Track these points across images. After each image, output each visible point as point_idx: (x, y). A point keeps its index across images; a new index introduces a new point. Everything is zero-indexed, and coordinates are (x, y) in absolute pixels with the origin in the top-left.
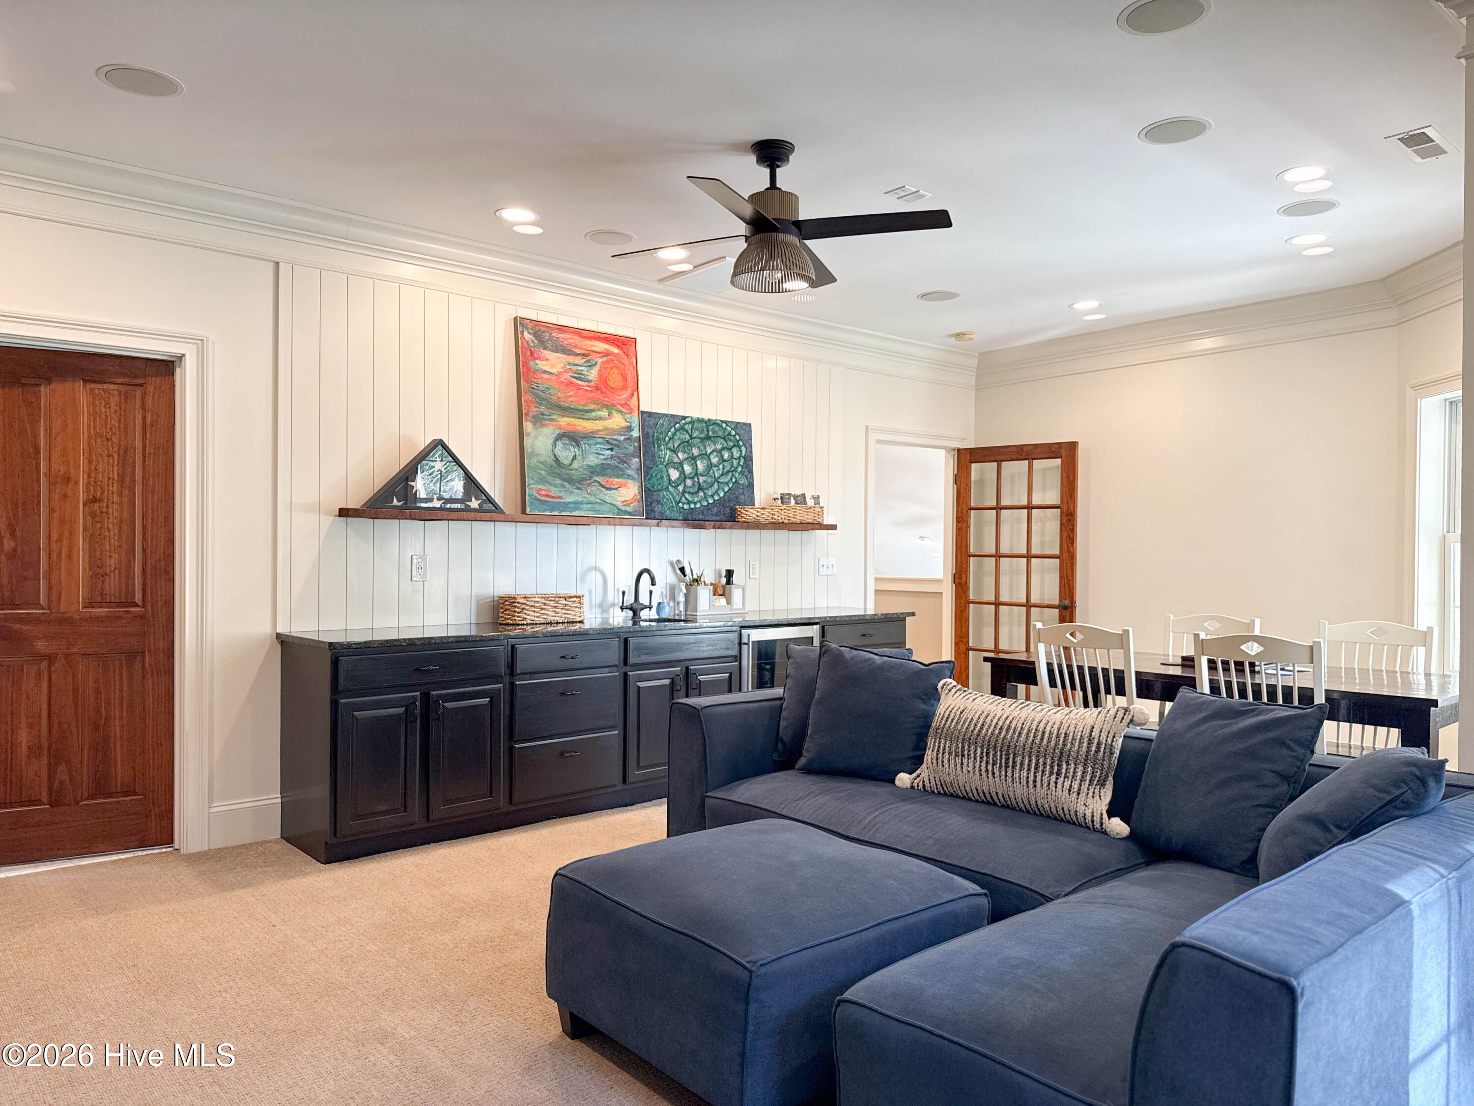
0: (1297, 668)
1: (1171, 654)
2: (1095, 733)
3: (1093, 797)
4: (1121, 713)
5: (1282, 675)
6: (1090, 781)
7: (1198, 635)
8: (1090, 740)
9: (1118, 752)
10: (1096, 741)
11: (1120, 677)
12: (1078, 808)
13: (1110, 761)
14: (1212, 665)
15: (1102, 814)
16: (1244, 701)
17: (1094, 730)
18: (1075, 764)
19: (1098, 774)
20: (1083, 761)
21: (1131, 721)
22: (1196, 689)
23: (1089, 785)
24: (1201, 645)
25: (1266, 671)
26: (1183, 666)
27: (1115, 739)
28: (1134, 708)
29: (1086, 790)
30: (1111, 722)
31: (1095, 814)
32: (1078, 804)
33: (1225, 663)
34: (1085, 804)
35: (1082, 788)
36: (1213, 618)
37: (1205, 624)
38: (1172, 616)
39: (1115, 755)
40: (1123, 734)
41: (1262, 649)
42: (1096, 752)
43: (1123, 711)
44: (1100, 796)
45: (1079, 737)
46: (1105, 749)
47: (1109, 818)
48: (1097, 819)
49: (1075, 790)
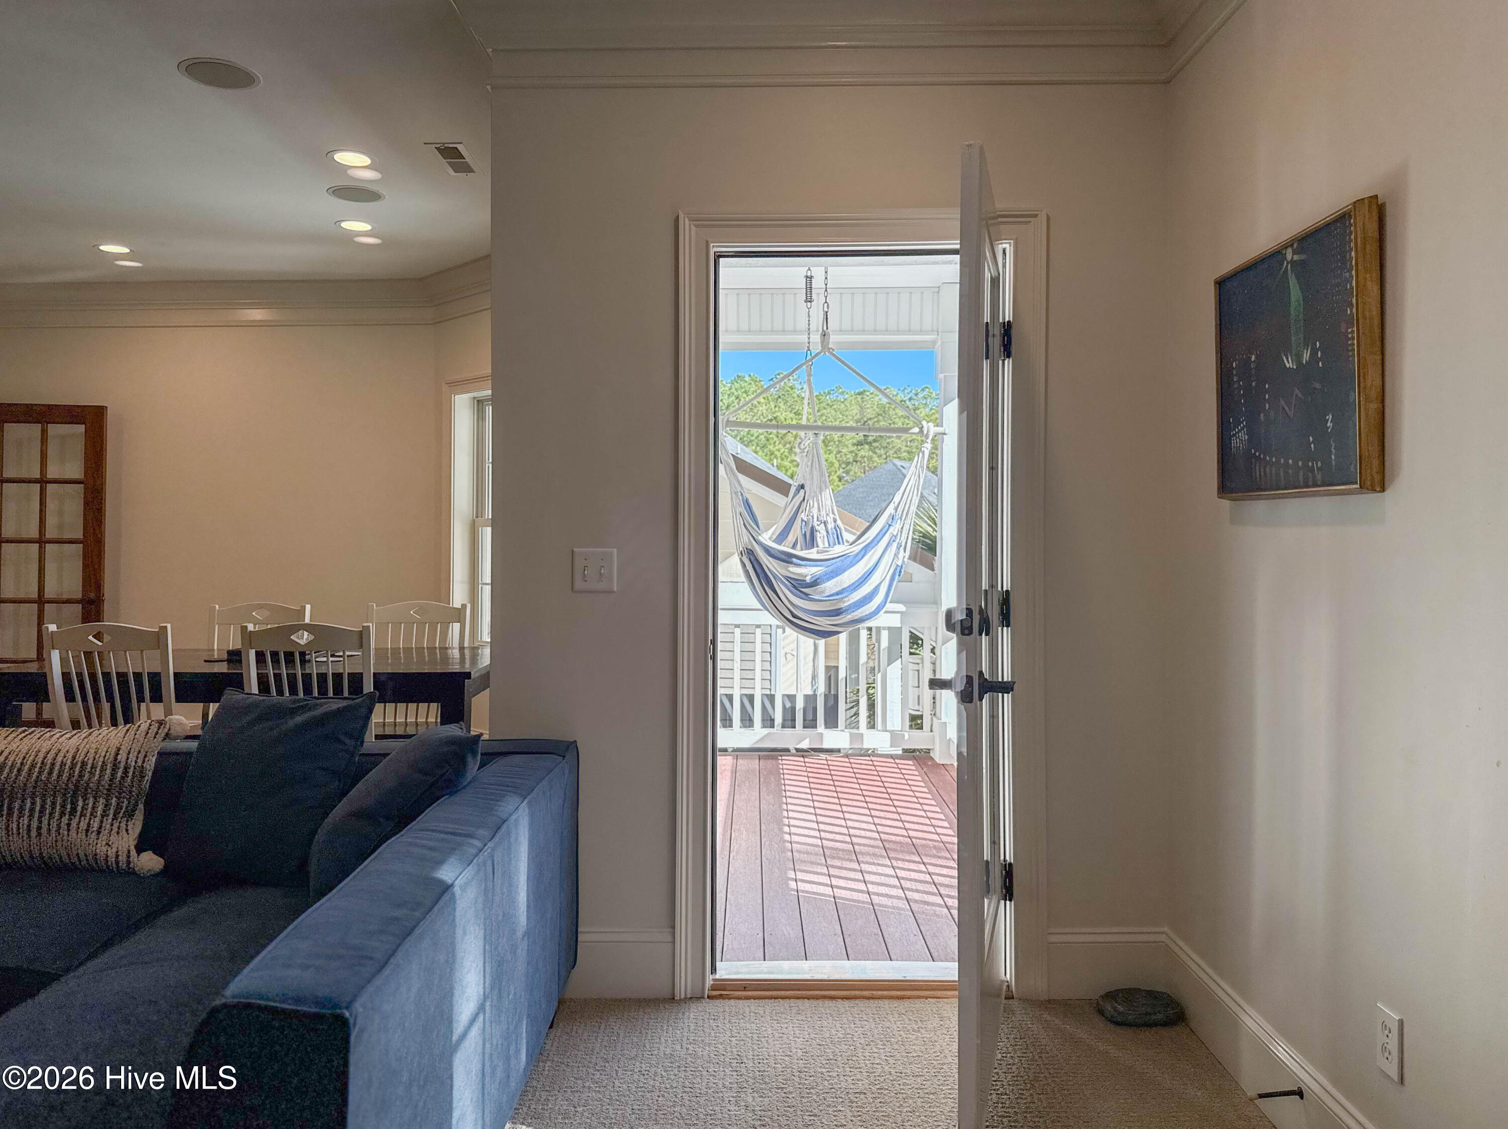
0: (348, 653)
1: (216, 647)
2: (122, 757)
3: (118, 833)
4: (154, 728)
5: (332, 662)
6: (114, 815)
7: (246, 627)
8: (115, 765)
9: (150, 774)
10: (122, 765)
11: (156, 679)
12: (98, 851)
13: (139, 786)
14: (260, 656)
15: (129, 852)
16: (296, 697)
17: (121, 752)
18: (95, 798)
19: (124, 805)
20: (105, 792)
21: (167, 735)
22: (243, 689)
23: (113, 820)
24: (248, 637)
25: (317, 659)
26: (229, 661)
27: (147, 759)
28: (171, 720)
29: (108, 826)
30: (141, 739)
31: (120, 853)
32: (99, 845)
33: (275, 655)
34: (107, 844)
35: (104, 825)
36: (261, 607)
37: (254, 614)
38: (217, 606)
39: (146, 778)
40: (156, 752)
41: (313, 637)
42: (122, 778)
43: (157, 725)
44: (127, 830)
45: (100, 763)
46: (134, 773)
47: (139, 855)
48: (123, 858)
49: (95, 829)
